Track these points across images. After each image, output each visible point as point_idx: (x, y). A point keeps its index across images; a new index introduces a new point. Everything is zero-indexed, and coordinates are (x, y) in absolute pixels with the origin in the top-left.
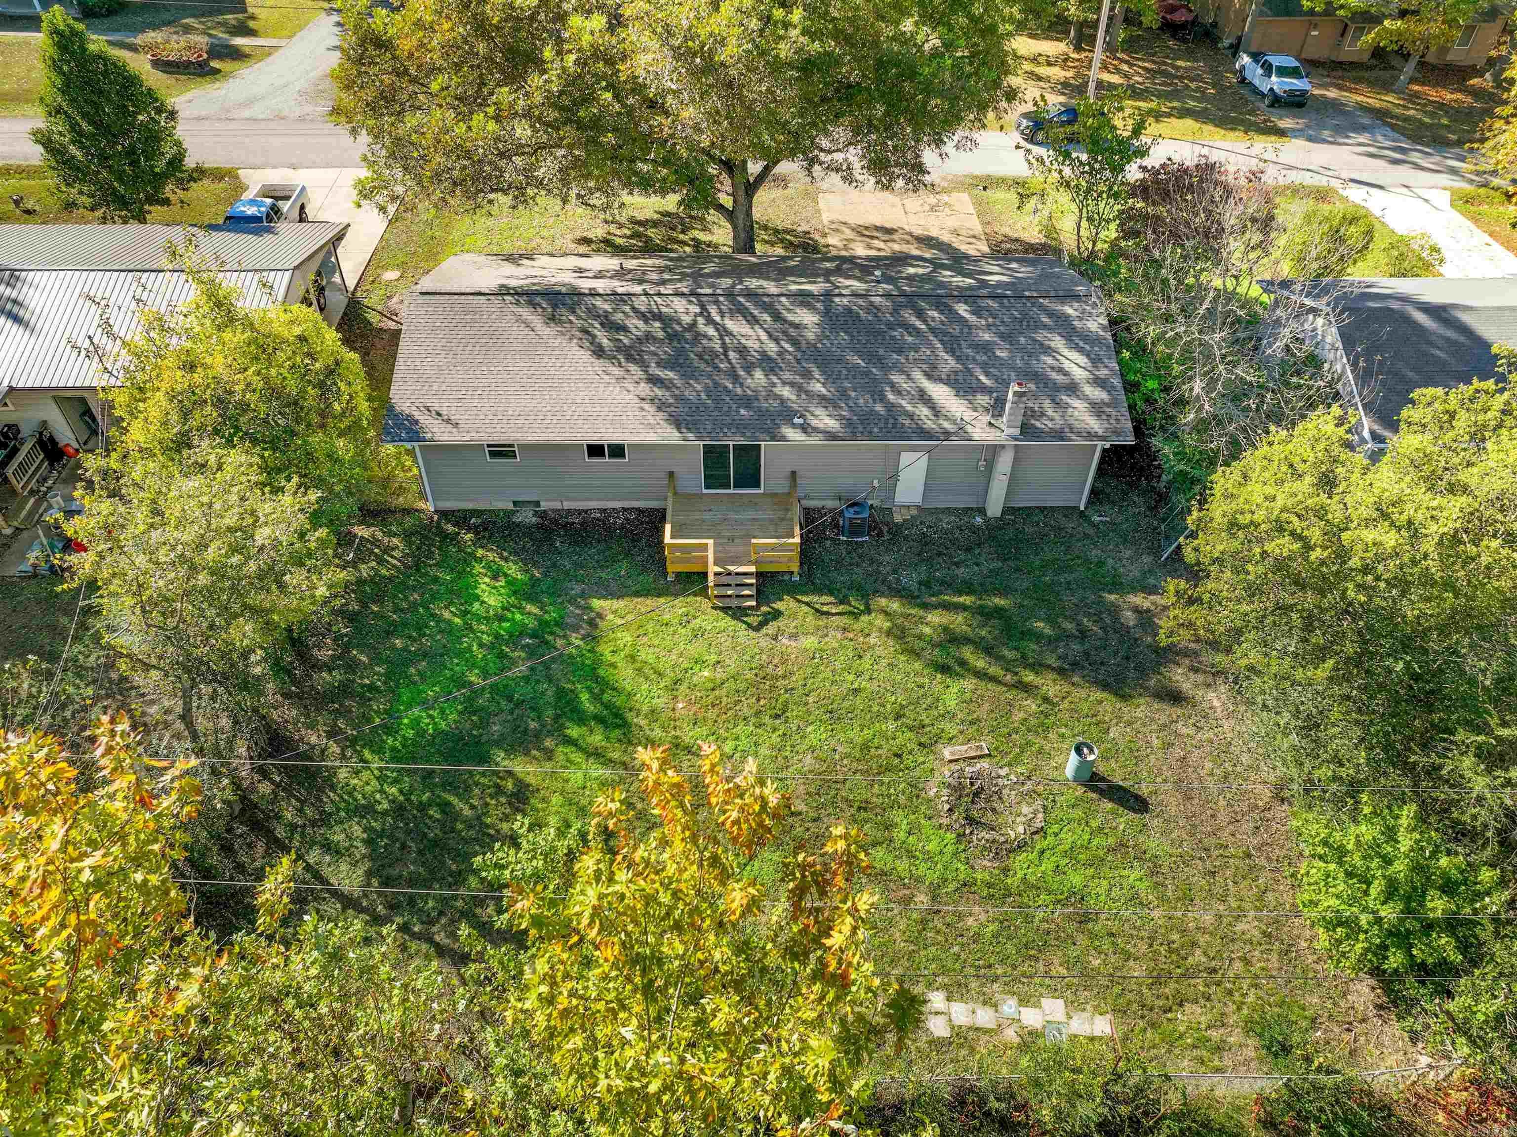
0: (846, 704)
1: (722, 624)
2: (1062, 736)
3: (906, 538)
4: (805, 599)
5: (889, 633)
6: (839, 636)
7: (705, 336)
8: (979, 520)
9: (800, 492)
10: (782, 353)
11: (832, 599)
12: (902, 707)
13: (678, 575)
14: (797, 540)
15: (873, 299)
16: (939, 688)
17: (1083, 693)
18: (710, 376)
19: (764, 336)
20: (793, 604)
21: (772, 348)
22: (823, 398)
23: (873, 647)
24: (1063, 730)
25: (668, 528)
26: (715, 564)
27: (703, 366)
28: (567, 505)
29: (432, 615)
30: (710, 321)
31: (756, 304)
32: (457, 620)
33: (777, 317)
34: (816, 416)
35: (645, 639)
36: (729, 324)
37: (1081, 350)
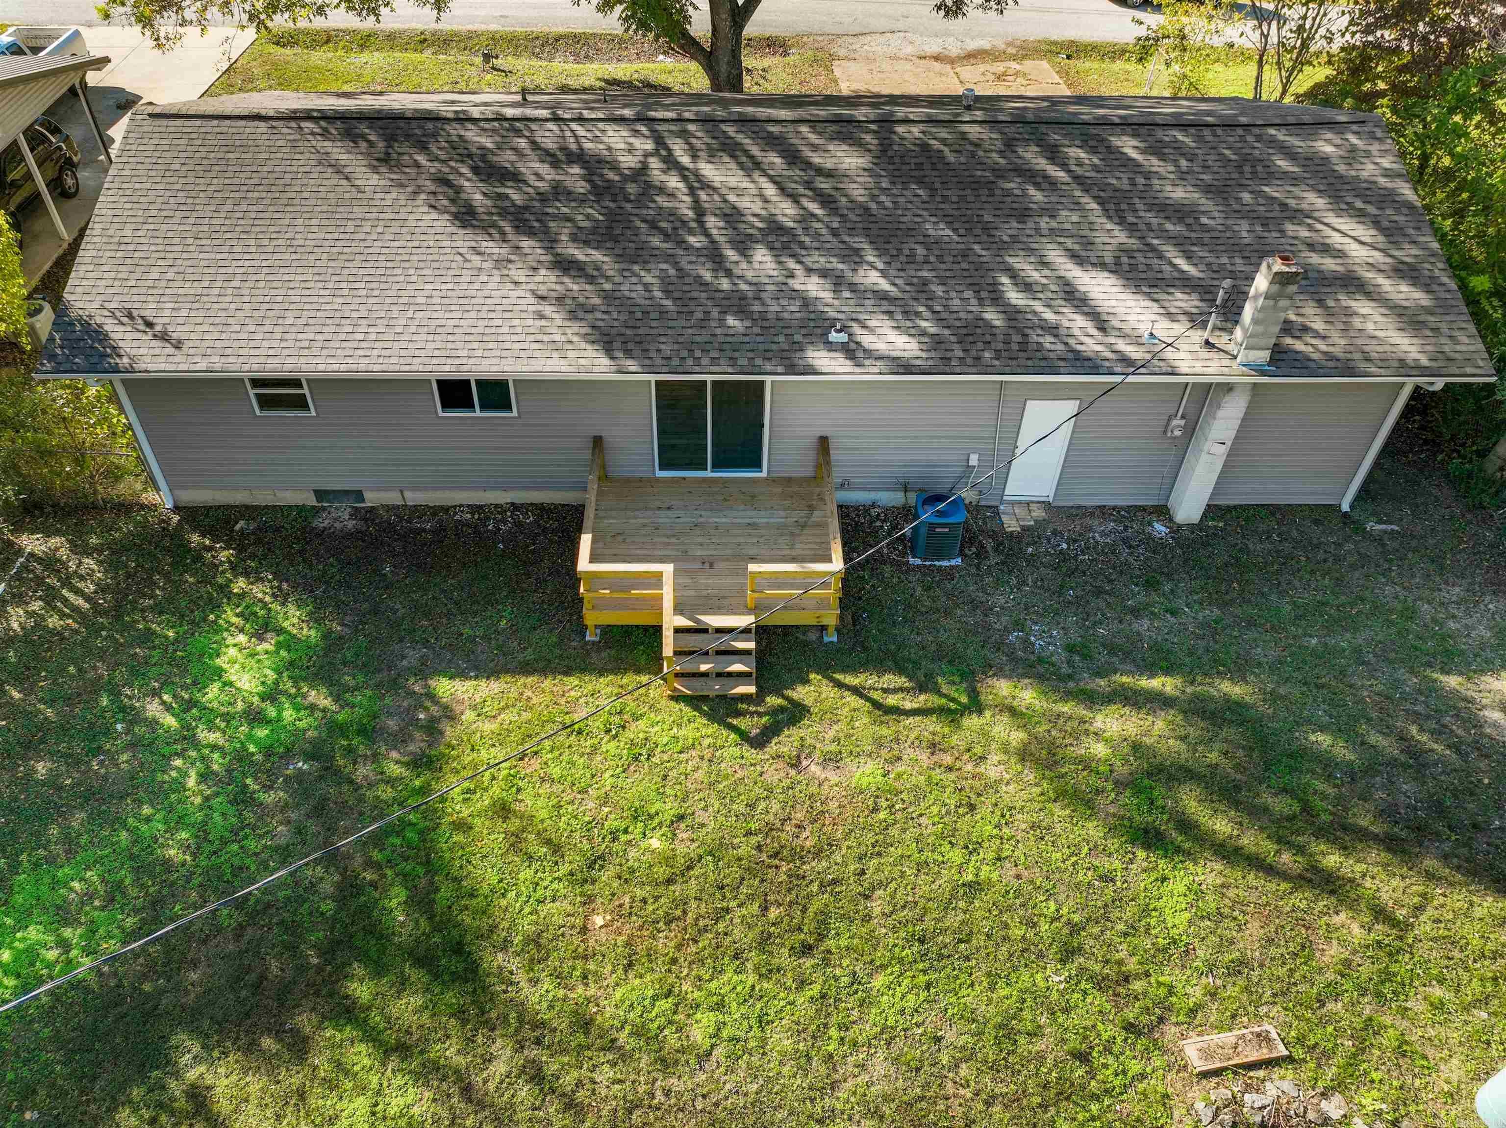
0: (953, 920)
1: (687, 733)
2: (1439, 1006)
3: (1032, 560)
4: (850, 680)
5: (1024, 755)
6: (924, 757)
7: (662, 190)
8: (1160, 529)
9: (837, 475)
10: (806, 218)
11: (901, 681)
12: (1075, 929)
13: (607, 630)
14: (837, 564)
15: (966, 128)
16: (1146, 881)
17: (1458, 899)
18: (670, 258)
19: (770, 190)
20: (828, 691)
21: (785, 211)
22: (882, 297)
23: (994, 785)
24: (1437, 992)
25: (586, 541)
26: (679, 609)
27: (656, 241)
28: (414, 498)
29: (123, 709)
30: (671, 163)
31: (756, 136)
32: (170, 721)
33: (793, 157)
34: (871, 331)
35: (536, 764)
36: (707, 170)
37: (1360, 215)
